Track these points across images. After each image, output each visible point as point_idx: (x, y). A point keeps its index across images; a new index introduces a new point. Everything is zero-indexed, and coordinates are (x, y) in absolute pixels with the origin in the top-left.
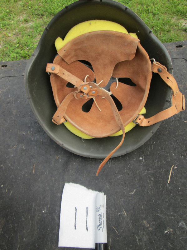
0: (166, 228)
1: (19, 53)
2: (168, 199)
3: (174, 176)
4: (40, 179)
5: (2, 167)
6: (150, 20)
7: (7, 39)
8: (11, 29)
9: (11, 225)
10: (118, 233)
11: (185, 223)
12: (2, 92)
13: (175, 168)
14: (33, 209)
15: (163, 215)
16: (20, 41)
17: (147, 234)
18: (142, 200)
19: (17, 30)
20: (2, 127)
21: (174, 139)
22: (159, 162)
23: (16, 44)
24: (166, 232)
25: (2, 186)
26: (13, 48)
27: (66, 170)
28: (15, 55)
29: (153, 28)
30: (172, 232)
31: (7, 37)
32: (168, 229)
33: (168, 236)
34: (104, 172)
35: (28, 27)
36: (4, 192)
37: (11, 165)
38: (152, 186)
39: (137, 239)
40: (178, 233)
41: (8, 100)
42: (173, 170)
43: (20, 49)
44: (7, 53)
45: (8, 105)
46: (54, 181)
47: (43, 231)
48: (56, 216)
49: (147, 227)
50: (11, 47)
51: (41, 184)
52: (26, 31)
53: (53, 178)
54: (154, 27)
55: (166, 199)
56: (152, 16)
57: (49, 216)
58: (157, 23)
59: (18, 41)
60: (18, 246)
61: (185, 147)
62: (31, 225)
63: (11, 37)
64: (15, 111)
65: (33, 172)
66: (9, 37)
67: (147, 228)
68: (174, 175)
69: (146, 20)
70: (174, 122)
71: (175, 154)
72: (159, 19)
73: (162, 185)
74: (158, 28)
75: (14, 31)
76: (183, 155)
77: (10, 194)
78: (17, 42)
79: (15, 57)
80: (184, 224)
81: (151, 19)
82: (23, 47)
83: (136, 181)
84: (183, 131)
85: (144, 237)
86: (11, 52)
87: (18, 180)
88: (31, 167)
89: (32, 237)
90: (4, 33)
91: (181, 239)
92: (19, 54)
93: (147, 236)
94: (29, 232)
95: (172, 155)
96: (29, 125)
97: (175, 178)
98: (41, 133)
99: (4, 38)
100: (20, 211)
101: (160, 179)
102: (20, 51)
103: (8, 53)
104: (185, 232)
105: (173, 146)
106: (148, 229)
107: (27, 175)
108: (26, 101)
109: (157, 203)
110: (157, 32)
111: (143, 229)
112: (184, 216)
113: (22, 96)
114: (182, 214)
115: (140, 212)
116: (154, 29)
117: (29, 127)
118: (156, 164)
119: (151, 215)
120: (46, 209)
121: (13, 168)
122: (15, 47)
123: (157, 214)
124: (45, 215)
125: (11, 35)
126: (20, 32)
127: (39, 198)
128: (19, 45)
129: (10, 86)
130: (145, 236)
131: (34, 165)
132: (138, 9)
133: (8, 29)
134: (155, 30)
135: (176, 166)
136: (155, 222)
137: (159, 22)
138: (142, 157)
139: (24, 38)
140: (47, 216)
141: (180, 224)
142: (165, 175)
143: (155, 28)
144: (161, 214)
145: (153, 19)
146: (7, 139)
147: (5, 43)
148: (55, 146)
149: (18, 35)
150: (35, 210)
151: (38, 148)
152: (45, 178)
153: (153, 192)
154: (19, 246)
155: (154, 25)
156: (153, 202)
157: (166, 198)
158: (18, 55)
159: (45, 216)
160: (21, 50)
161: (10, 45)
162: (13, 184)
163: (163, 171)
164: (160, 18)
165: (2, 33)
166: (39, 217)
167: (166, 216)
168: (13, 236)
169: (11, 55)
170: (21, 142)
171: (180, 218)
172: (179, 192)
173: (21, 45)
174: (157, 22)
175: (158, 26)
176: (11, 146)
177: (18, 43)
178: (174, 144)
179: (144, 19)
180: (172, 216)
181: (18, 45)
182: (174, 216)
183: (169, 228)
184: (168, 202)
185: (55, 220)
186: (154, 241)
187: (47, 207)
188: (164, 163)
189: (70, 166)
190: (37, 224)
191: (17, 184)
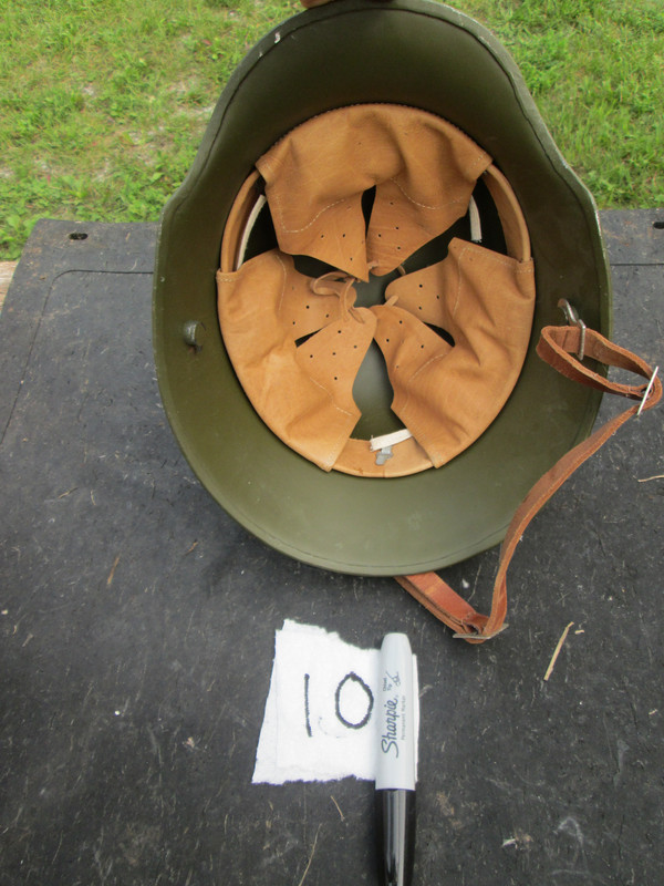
0: (512, 830)
1: (158, 203)
2: (535, 734)
3: (569, 660)
4: (124, 609)
5: (16, 553)
6: (617, 131)
7: (125, 154)
8: (144, 123)
9: (10, 739)
10: (346, 820)
11: (580, 823)
12: (55, 316)
13: (577, 632)
14: (86, 701)
15: (508, 785)
16: (166, 165)
17: (441, 839)
18: (444, 723)
19: (161, 128)
20: (37, 428)
21: (593, 535)
22: (525, 603)
23: (150, 173)
24: (508, 842)
25: (5, 612)
26: (140, 185)
27: (212, 589)
28: (144, 206)
29: (624, 157)
30: (528, 846)
31: (126, 145)
32: (518, 833)
33: (512, 858)
34: (334, 613)
35: (200, 119)
36: (7, 632)
37: (45, 550)
38: (486, 684)
40: (551, 853)
41: (71, 344)
42: (568, 639)
43: (161, 190)
44: (119, 199)
45: (69, 359)
46: (167, 618)
47: (105, 773)
48: (155, 734)
49: (446, 814)
50: (135, 180)
51: (126, 625)
52: (192, 131)
53: (168, 611)
54: (629, 154)
55: (527, 733)
56: (629, 117)
57: (132, 729)
58: (645, 142)
59: (158, 163)
60: (20, 810)
61: (627, 566)
62: (71, 748)
63: (139, 148)
64: (87, 382)
65: (110, 581)
66: (133, 146)
67: (445, 819)
68: (569, 654)
69: (605, 128)
70: (600, 477)
71: (586, 585)
72: (653, 129)
73: (521, 682)
74: (646, 162)
75: (153, 128)
76: (613, 594)
77: (26, 642)
78: (158, 166)
79: (143, 214)
80: (577, 825)
81: (625, 126)
82: (174, 185)
83: (434, 656)
84: (627, 511)
85: (431, 848)
86: (131, 197)
87: (55, 601)
88: (106, 567)
89: (69, 788)
90: (120, 132)
91: (556, 876)
92: (158, 206)
93: (440, 847)
94: (59, 771)
95: (575, 587)
96: (124, 431)
97: (570, 667)
98: (154, 462)
99: (116, 150)
100: (46, 700)
101: (518, 663)
102: (160, 196)
103: (123, 199)
104: (576, 855)
105: (585, 558)
106: (449, 823)
107: (87, 590)
108: (125, 355)
109: (496, 740)
110: (639, 174)
111: (433, 820)
112: (581, 799)
113: (118, 336)
114: (574, 793)
115: (432, 761)
116: (628, 162)
117: (123, 437)
118: (513, 610)
119: (467, 777)
120: (126, 705)
121: (47, 560)
122: (148, 180)
123: (487, 779)
124: (122, 725)
125: (138, 142)
126: (170, 136)
127: (110, 667)
128: (163, 176)
129: (85, 301)
130: (436, 844)
131: (115, 559)
132: (580, 90)
133: (134, 122)
134: (633, 167)
135: (584, 627)
136: (475, 804)
137: (649, 139)
138: (470, 581)
139: (180, 154)
140: (125, 729)
141: (563, 823)
142: (539, 651)
143: (631, 160)
145: (631, 129)
146: (47, 465)
147: (117, 165)
148: (191, 509)
149: (162, 145)
150: (94, 703)
151: (137, 508)
152: (142, 605)
153: (488, 701)
154: (24, 811)
155: (631, 148)
156: (481, 736)
157: (529, 730)
158: (153, 209)
159: (121, 728)
160: (166, 194)
161: (131, 174)
162: (41, 611)
163: (533, 637)
164: (656, 124)
165: (113, 132)
166: (100, 729)
167: (519, 790)
168: (10, 776)
169: (131, 206)
170: (87, 481)
171: (566, 804)
172: (577, 714)
173: (169, 177)
174: (644, 137)
175: (644, 153)
176: (55, 491)
177: (160, 170)
178: (588, 549)
179: (600, 124)
180: (538, 791)
181: (157, 176)
182: (547, 795)
183: (520, 830)
184: (532, 743)
185: (149, 745)
186: (463, 866)
187: (131, 701)
188: (544, 609)
189: (230, 577)
190: (91, 749)
191: (53, 613)
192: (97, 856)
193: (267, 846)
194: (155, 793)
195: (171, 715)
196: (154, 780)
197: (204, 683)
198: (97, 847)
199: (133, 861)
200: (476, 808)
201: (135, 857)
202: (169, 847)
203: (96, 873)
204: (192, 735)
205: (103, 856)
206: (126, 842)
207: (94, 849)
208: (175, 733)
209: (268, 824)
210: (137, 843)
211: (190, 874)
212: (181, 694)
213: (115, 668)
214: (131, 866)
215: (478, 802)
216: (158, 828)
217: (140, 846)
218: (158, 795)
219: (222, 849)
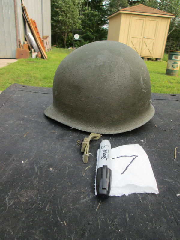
0: (178, 192)
4: (29, 141)
12: (16, 96)
14: (11, 160)
15: (172, 181)
20: (6, 111)
24: (178, 195)
27: (60, 138)
37: (3, 130)
38: (156, 159)
39: (139, 197)
41: (20, 100)
45: (19, 102)
46: (44, 143)
47: (15, 176)
48: (37, 167)
51: (29, 144)
55: (174, 170)
57: (28, 166)
62: (2, 170)
64: (23, 106)
65: (25, 136)
73: (167, 159)
85: (149, 197)
87: (4, 139)
88: (24, 134)
93: (153, 197)
101: (165, 155)
107: (16, 137)
108: (35, 103)
109: (164, 170)
113: (34, 100)
117: (33, 114)
118: (159, 146)
120: (27, 161)
121: (3, 132)
123: (164, 179)
124: (24, 165)
127: (22, 152)
129: (25, 95)
131: (27, 132)
136: (162, 186)
138: (144, 140)
140: (25, 166)
144: (170, 179)
146: (8, 117)
150: (14, 160)
151: (36, 125)
152: (36, 141)
153: (158, 162)
156: (158, 169)
163: (167, 150)
166: (15, 166)
167: (176, 182)
170: (20, 120)
176: (9, 121)
184: (176, 172)
185: (34, 169)
186: (163, 202)
187: (28, 160)
188: (169, 146)
189: (66, 137)
190: (10, 171)
191: (3, 141)
192: (7, 199)
193: (82, 196)
194: (35, 182)
195: (44, 163)
196: (35, 179)
197: (56, 157)
198: (7, 196)
199: (23, 200)
200: (162, 187)
201: (24, 199)
202: (40, 196)
203: (5, 204)
204: (51, 167)
205: (10, 199)
206: (21, 195)
207: (6, 197)
208: (45, 167)
209: (82, 190)
210: (26, 195)
211: (49, 204)
212: (48, 158)
213: (24, 153)
214: (22, 202)
215: (163, 185)
216: (35, 191)
217: (27, 196)
218: (37, 182)
219: (63, 197)
